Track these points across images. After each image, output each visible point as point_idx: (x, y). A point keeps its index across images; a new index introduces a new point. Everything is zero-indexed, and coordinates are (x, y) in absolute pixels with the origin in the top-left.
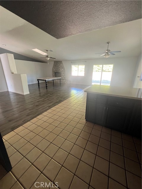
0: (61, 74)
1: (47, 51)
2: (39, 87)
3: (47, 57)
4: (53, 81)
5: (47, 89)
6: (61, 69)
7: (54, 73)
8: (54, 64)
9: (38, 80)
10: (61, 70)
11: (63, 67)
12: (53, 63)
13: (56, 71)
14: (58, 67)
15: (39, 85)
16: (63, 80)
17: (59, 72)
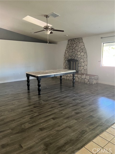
0: (78, 63)
1: (47, 16)
2: (28, 89)
3: (46, 28)
4: (61, 76)
5: (39, 94)
6: (79, 53)
7: (66, 62)
8: (68, 44)
9: (28, 76)
10: (80, 55)
11: (84, 50)
12: (66, 42)
13: (70, 58)
14: (74, 50)
15: (28, 85)
16: (83, 74)
17: (76, 58)
